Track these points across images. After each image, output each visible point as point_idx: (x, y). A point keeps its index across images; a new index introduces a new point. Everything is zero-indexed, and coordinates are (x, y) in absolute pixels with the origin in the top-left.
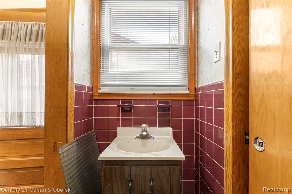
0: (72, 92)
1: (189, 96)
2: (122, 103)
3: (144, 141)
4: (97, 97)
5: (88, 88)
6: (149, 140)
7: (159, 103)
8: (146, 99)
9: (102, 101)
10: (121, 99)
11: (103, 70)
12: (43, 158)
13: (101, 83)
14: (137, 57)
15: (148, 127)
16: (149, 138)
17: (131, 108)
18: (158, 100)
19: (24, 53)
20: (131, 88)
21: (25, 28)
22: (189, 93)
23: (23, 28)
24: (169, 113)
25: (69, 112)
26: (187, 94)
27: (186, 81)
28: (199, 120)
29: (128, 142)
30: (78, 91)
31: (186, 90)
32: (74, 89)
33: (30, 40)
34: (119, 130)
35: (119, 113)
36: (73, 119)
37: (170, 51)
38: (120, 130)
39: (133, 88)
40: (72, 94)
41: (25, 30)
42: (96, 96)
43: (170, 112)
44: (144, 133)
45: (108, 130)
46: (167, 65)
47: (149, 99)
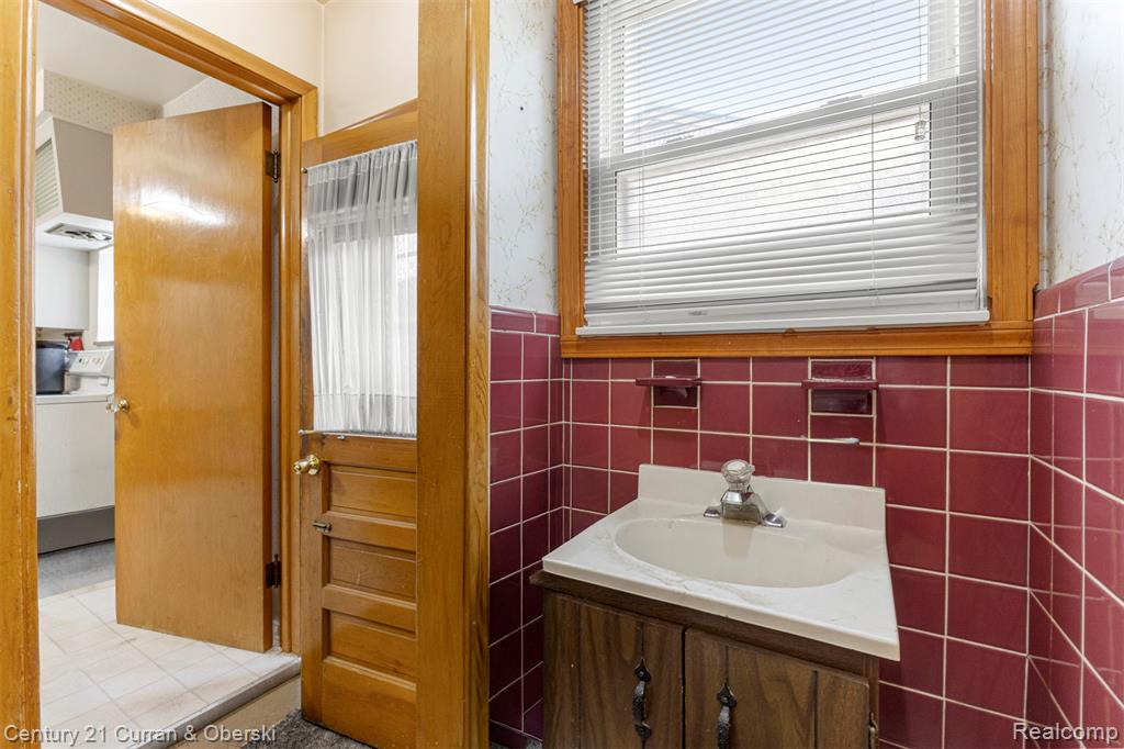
0: (481, 336)
1: (990, 338)
2: (660, 370)
3: (739, 530)
4: (574, 351)
5: (542, 318)
6: (758, 530)
7: (817, 371)
8: (754, 354)
9: (589, 365)
10: (655, 358)
11: (593, 255)
12: (413, 526)
13: (586, 302)
14: (718, 185)
15: (755, 474)
16: (760, 523)
17: (692, 391)
18: (813, 357)
19: (393, 231)
20: (694, 314)
21: (396, 162)
22: (987, 318)
23: (390, 163)
24: (872, 419)
25: (473, 400)
26: (973, 327)
27: (975, 260)
28: (1053, 468)
29: (670, 527)
30: (502, 331)
31: (974, 306)
32: (490, 326)
33: (405, 194)
34: (648, 473)
35: (647, 409)
36: (486, 421)
37: (873, 124)
38: (650, 475)
39: (700, 313)
40: (483, 341)
41: (395, 167)
42: (572, 346)
43: (874, 415)
44: (736, 499)
45: (610, 470)
46: (860, 196)
47: (766, 354)
